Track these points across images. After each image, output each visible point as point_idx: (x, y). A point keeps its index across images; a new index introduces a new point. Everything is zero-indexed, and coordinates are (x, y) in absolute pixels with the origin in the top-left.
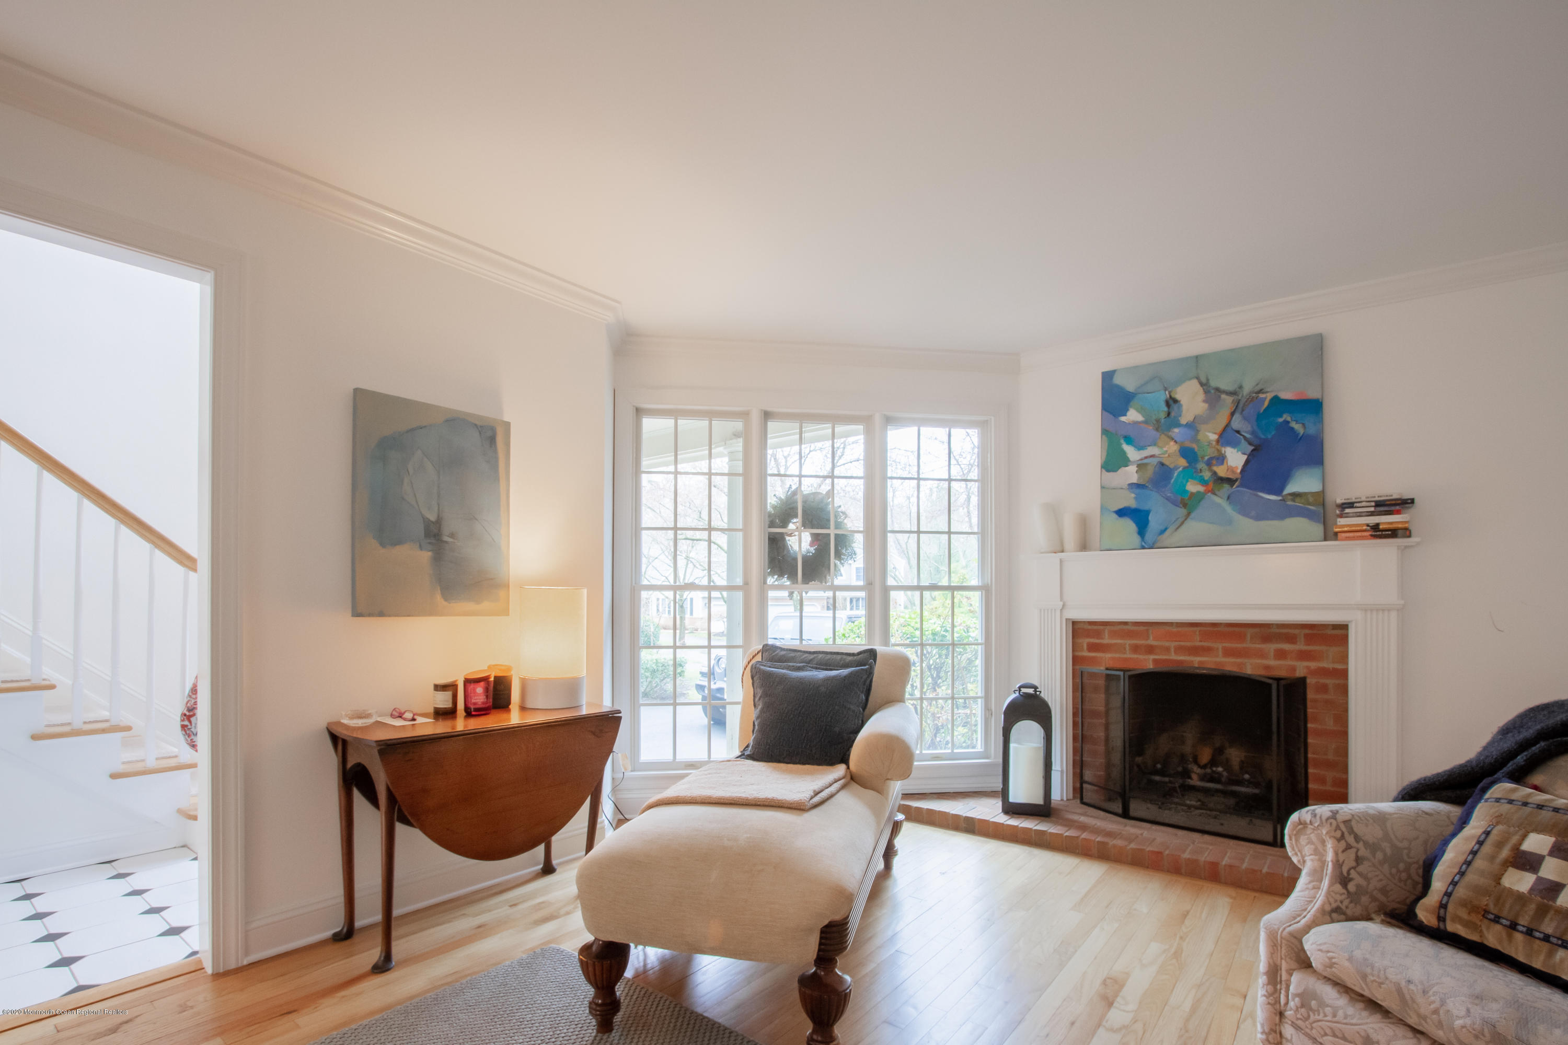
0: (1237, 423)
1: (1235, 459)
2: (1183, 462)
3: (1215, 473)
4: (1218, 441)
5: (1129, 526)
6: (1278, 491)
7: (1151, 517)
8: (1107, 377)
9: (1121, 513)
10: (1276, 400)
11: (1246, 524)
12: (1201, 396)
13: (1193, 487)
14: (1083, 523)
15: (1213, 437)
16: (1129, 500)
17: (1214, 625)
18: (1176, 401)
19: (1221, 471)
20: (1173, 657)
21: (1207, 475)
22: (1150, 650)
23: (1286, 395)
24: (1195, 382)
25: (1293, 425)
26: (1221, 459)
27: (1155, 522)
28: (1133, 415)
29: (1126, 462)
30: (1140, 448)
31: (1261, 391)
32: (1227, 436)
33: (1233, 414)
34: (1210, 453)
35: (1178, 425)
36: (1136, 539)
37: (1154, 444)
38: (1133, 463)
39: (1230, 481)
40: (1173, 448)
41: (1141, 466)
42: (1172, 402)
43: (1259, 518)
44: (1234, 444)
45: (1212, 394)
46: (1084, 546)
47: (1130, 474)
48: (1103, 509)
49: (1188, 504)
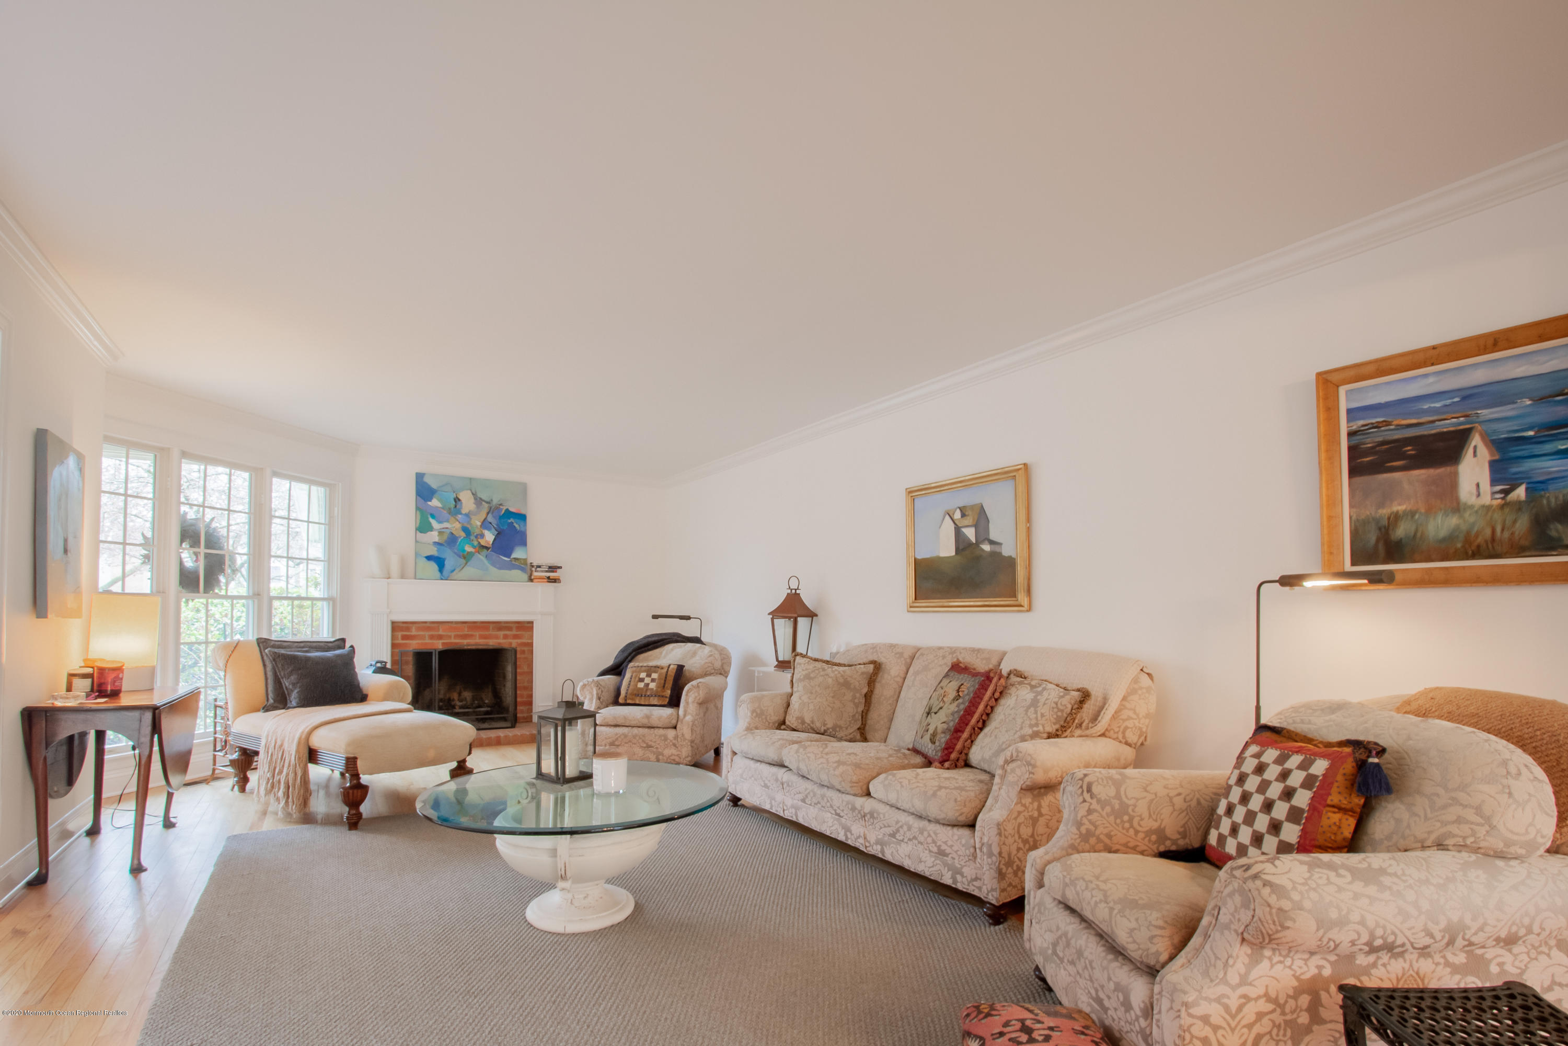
0: (490, 518)
1: (489, 537)
2: (463, 534)
3: (479, 543)
4: (481, 526)
5: (433, 566)
6: (509, 556)
7: (446, 562)
8: (420, 477)
9: (429, 558)
10: (507, 510)
11: (494, 571)
12: (472, 500)
13: (468, 549)
14: (403, 562)
15: (479, 524)
16: (433, 551)
17: (475, 622)
18: (459, 500)
19: (483, 543)
20: (453, 640)
21: (476, 543)
22: (440, 637)
23: (512, 509)
24: (469, 492)
25: (515, 524)
26: (482, 536)
27: (448, 565)
28: (435, 503)
29: (431, 529)
30: (440, 522)
31: (501, 505)
32: (485, 524)
33: (488, 513)
34: (477, 531)
35: (461, 514)
36: (438, 574)
37: (448, 521)
38: (436, 530)
39: (487, 548)
40: (458, 525)
41: (441, 533)
42: (457, 500)
43: (500, 568)
44: (489, 529)
45: (479, 501)
46: (403, 576)
47: (434, 536)
48: (417, 555)
49: (467, 557)
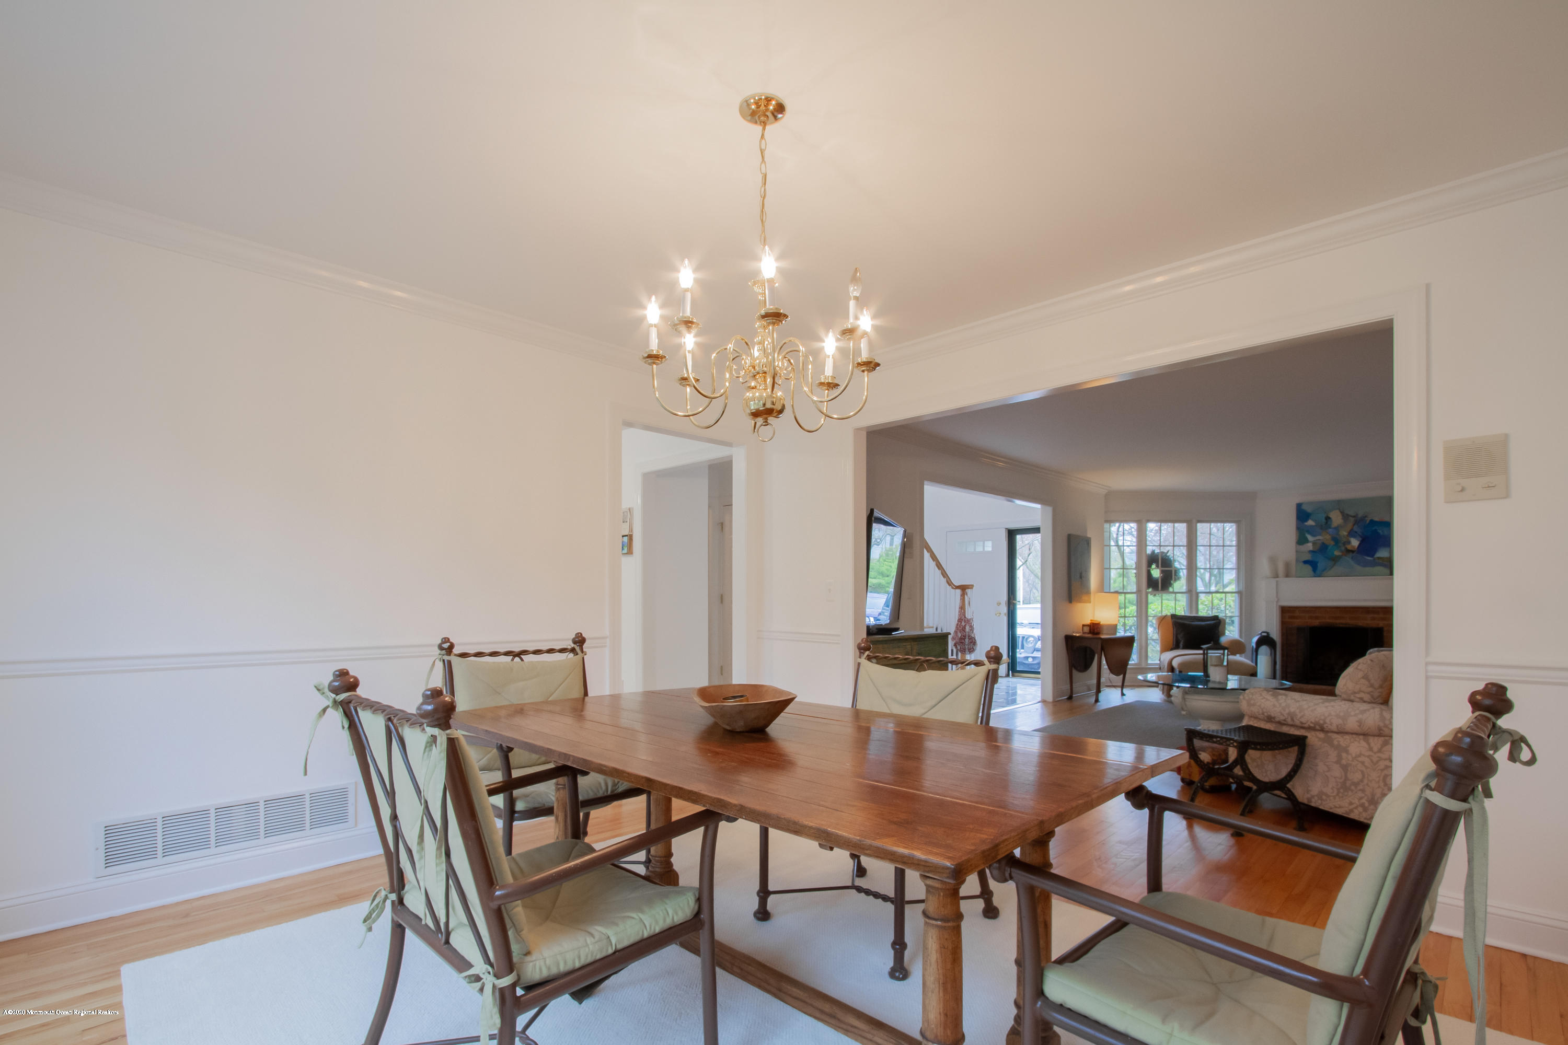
0: (1356, 528)
1: (1355, 543)
2: (1333, 543)
3: (1346, 548)
4: (1347, 535)
5: (1308, 568)
6: (1372, 556)
7: (1318, 565)
8: (1299, 506)
9: (1305, 562)
10: (1372, 521)
11: (1358, 568)
12: (1340, 517)
13: (1337, 553)
14: (1287, 565)
15: (1345, 534)
16: (1308, 557)
17: (1347, 608)
18: (1330, 518)
19: (1349, 547)
20: (1328, 621)
21: (1343, 548)
22: (1317, 618)
23: (1376, 519)
24: (1338, 511)
25: (1378, 531)
26: (1349, 543)
27: (1320, 566)
28: (1310, 523)
29: (1307, 541)
30: (1313, 535)
31: (1366, 517)
32: (1352, 534)
33: (1354, 525)
34: (1344, 540)
35: (1330, 528)
36: (1312, 573)
37: (1320, 535)
38: (1310, 542)
39: (1352, 551)
40: (1328, 537)
41: (1314, 543)
42: (1328, 519)
43: (1365, 566)
44: (1354, 537)
45: (1345, 517)
46: (1287, 575)
47: (1310, 546)
48: (1297, 560)
49: (1335, 560)
